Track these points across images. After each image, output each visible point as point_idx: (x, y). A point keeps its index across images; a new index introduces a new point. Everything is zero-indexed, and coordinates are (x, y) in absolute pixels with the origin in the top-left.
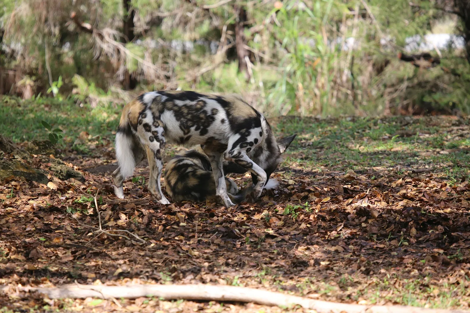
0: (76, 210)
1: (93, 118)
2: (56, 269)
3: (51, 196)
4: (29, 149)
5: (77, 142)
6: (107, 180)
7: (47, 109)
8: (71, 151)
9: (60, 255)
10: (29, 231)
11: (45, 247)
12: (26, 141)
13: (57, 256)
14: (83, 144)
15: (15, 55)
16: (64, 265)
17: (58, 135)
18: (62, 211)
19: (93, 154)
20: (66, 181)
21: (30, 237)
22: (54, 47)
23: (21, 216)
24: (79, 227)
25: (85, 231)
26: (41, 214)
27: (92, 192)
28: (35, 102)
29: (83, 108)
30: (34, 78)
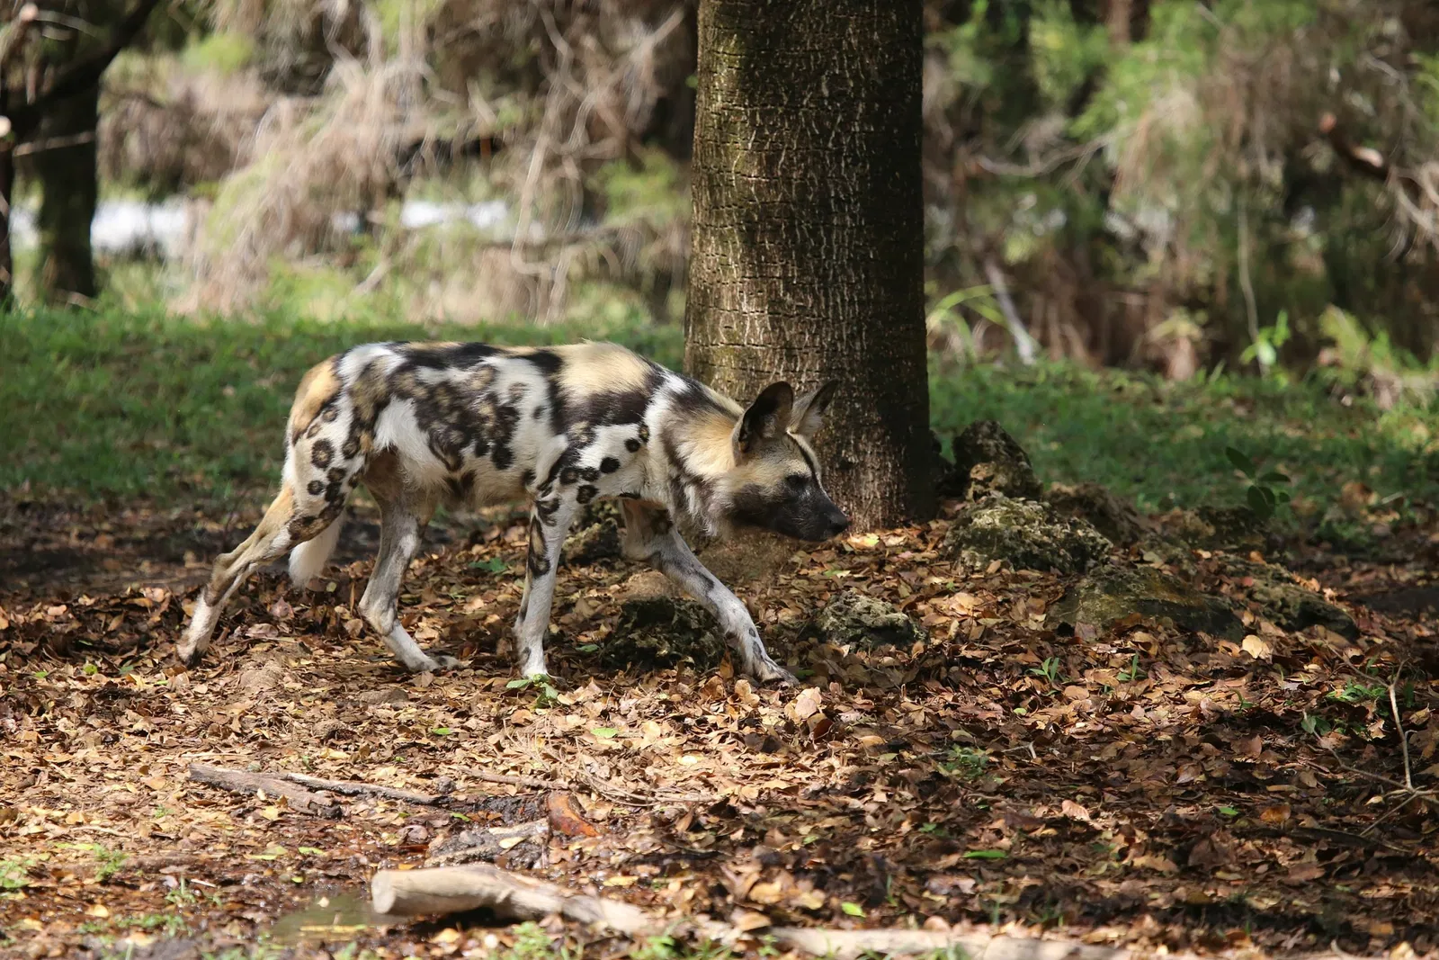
0: (1333, 726)
1: (1385, 441)
2: (1272, 903)
3: (1255, 678)
4: (1186, 534)
5: (1332, 514)
6: (1426, 633)
7: (1241, 411)
8: (1315, 543)
9: (1284, 862)
10: (1187, 784)
11: (1234, 834)
12: (1177, 510)
13: (1273, 864)
14: (1352, 521)
15: (1146, 245)
16: (1295, 893)
17: (1275, 491)
18: (1287, 724)
19: (1384, 553)
20: (1298, 634)
21: (1190, 803)
22: (1267, 219)
23: (1164, 737)
24: (1340, 777)
25: (1360, 791)
26: (1224, 734)
27: (1380, 669)
28: (1208, 390)
29: (1352, 407)
30: (1202, 316)
